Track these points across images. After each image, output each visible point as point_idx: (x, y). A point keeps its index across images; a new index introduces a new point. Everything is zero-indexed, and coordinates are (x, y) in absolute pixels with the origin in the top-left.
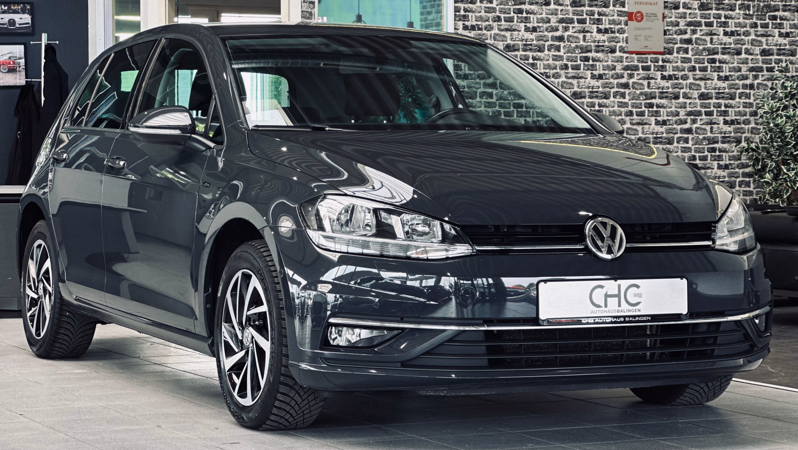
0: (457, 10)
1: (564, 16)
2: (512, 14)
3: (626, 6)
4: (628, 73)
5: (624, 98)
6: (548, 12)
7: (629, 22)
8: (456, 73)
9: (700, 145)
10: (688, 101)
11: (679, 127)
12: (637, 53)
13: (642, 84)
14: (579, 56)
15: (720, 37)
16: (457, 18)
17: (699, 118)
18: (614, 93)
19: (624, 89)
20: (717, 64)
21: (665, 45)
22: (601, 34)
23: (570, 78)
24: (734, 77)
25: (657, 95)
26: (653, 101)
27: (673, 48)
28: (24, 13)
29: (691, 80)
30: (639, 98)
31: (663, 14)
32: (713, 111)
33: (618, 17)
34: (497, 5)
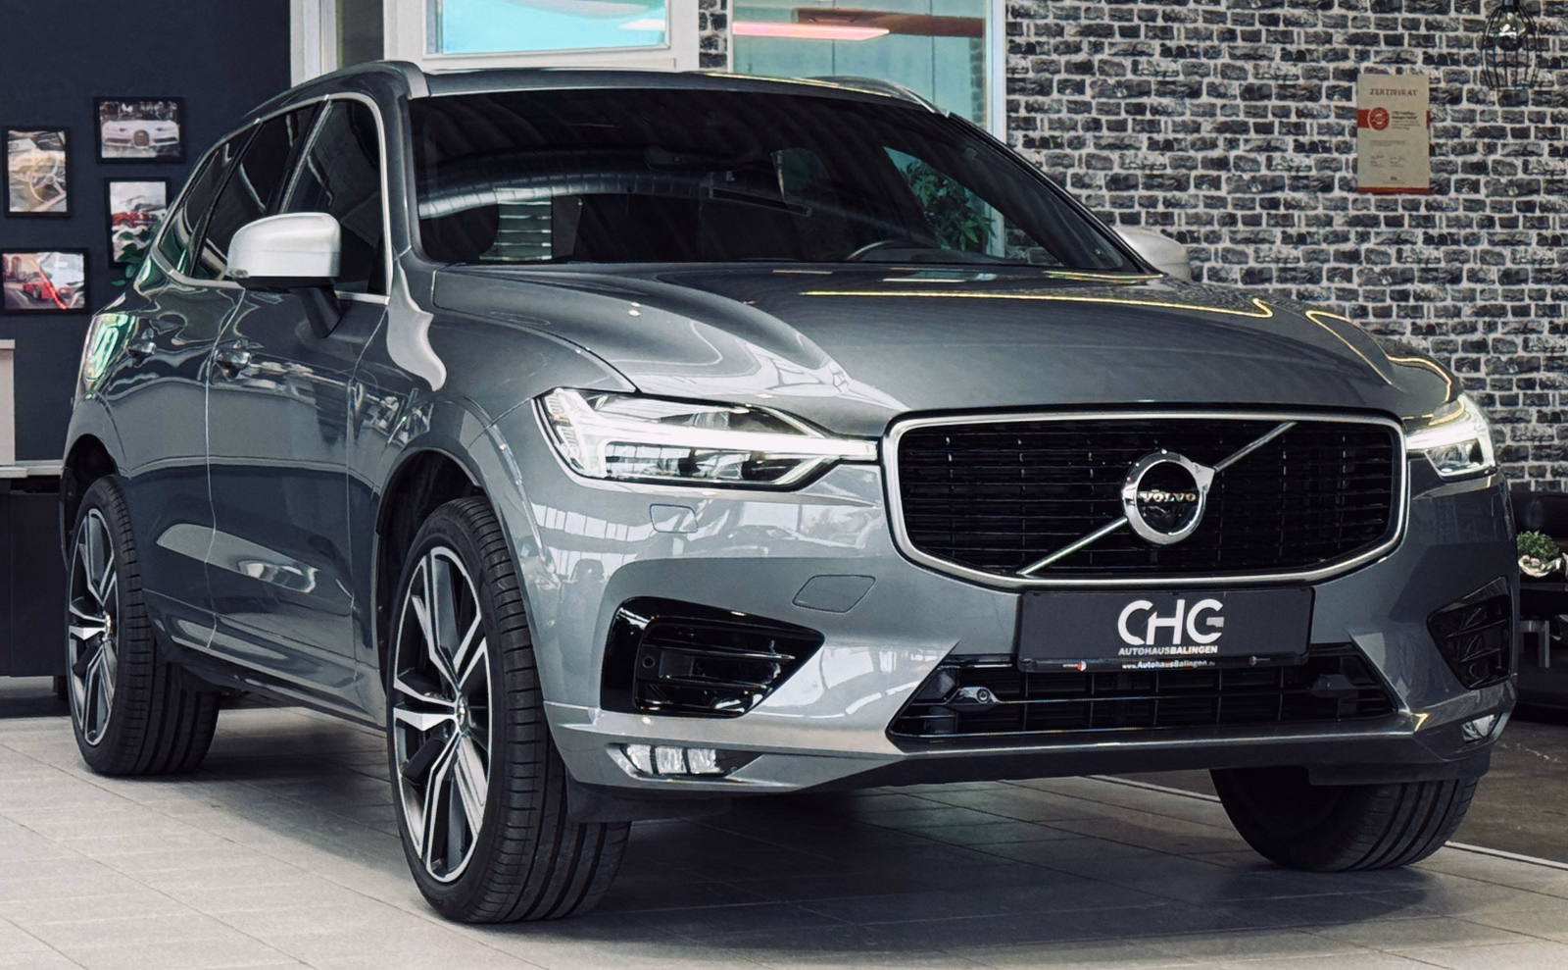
0: (1012, 107)
1: (1228, 119)
2: (1123, 115)
3: (1354, 97)
4: (1357, 232)
5: (1350, 281)
6: (1196, 109)
7: (1360, 130)
8: (1010, 234)
9: (1502, 374)
10: (1479, 287)
11: (1460, 339)
12: (1376, 191)
13: (1385, 254)
14: (1258, 197)
15: (1542, 159)
16: (1013, 123)
17: (1500, 321)
18: (1329, 271)
19: (1350, 263)
20: (1538, 213)
21: (1432, 175)
22: (1303, 154)
23: (1239, 242)
25: (1417, 274)
26: (1408, 286)
27: (1449, 180)
28: (165, 120)
29: (1485, 246)
30: (1380, 280)
31: (1428, 113)
32: (1528, 307)
33: (1337, 120)
34: (1093, 97)
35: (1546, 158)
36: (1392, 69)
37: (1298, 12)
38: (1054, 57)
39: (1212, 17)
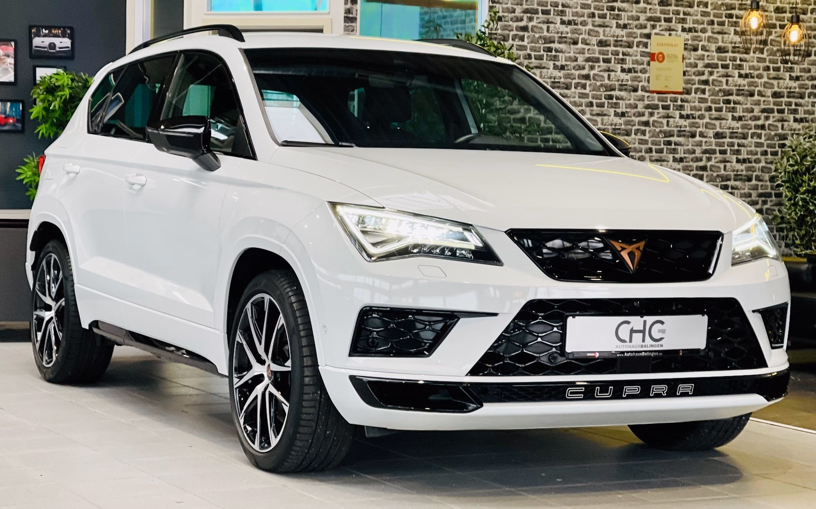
1: (591, 56)
2: (542, 52)
3: (649, 47)
4: (649, 112)
5: (645, 135)
6: (576, 50)
7: (652, 63)
9: (714, 182)
10: (704, 140)
11: (695, 165)
12: (658, 93)
13: (661, 123)
14: (603, 94)
17: (713, 156)
18: (636, 130)
19: (645, 127)
20: (732, 105)
21: (684, 86)
22: (625, 73)
23: (594, 115)
24: (747, 118)
25: (676, 133)
26: (672, 139)
27: (692, 88)
28: (64, 36)
29: (707, 120)
30: (659, 135)
31: (683, 56)
32: (726, 150)
33: (642, 58)
34: (528, 43)
35: (736, 78)
36: (667, 33)
37: (625, 5)
38: (511, 23)
39: (585, 6)
